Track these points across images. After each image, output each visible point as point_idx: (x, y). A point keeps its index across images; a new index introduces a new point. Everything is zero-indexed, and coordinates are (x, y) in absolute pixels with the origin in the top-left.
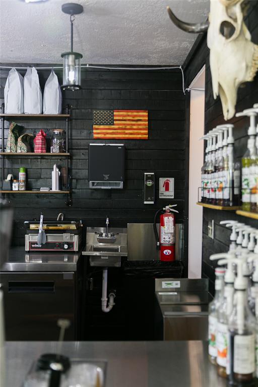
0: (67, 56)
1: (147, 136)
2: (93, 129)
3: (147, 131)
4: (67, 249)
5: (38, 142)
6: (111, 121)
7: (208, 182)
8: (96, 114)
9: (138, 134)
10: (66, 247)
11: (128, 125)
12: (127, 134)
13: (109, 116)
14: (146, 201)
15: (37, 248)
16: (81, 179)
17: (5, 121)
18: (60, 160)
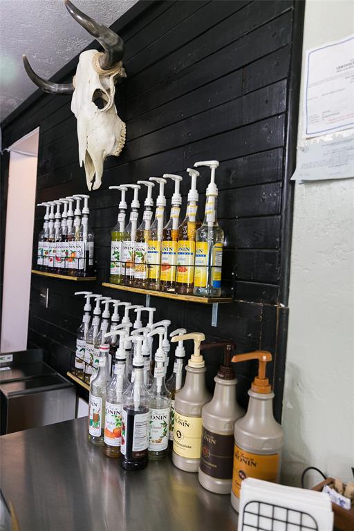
7: (50, 251)
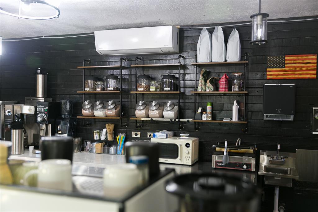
0: (255, 17)
1: (316, 76)
2: (266, 71)
3: (315, 72)
4: (246, 169)
5: (223, 83)
6: (282, 64)
8: (270, 60)
9: (307, 74)
10: (245, 167)
11: (298, 67)
12: (296, 75)
13: (280, 61)
14: (314, 132)
15: (221, 166)
16: (256, 111)
17: (197, 68)
18: (239, 96)
